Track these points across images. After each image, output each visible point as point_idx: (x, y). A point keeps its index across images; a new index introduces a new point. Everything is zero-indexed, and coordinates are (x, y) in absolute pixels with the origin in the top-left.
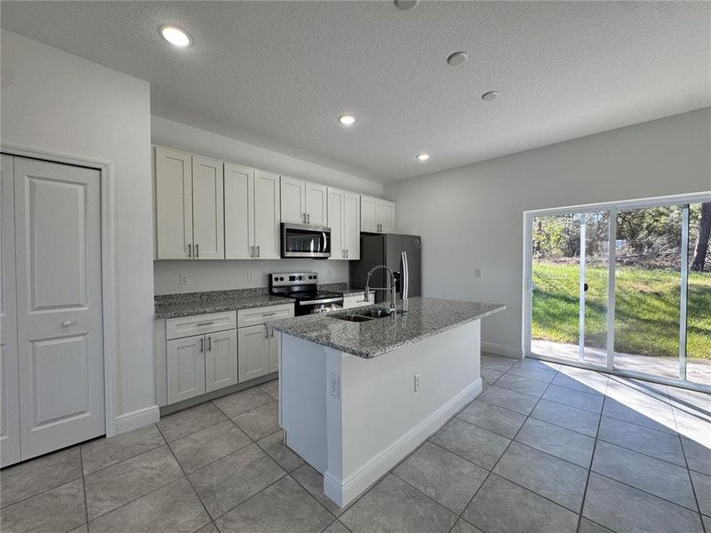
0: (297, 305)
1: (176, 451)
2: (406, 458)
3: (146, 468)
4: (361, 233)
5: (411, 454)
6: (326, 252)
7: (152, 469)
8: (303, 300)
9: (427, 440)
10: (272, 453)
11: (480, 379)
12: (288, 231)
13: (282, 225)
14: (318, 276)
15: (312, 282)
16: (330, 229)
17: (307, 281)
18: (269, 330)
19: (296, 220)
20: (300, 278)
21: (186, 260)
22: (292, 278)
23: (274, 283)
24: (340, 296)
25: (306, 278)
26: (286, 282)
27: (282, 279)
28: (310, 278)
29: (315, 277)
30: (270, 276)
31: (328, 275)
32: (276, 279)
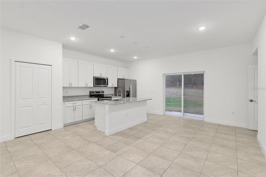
0: (98, 99)
6: (107, 84)
8: (100, 98)
12: (96, 79)
13: (94, 77)
14: (104, 92)
15: (102, 93)
16: (108, 78)
17: (101, 93)
18: (91, 106)
19: (98, 75)
20: (99, 92)
21: (68, 87)
22: (96, 92)
23: (91, 94)
24: (111, 97)
25: (101, 92)
26: (95, 94)
27: (94, 93)
28: (102, 92)
29: (103, 92)
30: (90, 92)
31: (108, 92)
32: (92, 93)
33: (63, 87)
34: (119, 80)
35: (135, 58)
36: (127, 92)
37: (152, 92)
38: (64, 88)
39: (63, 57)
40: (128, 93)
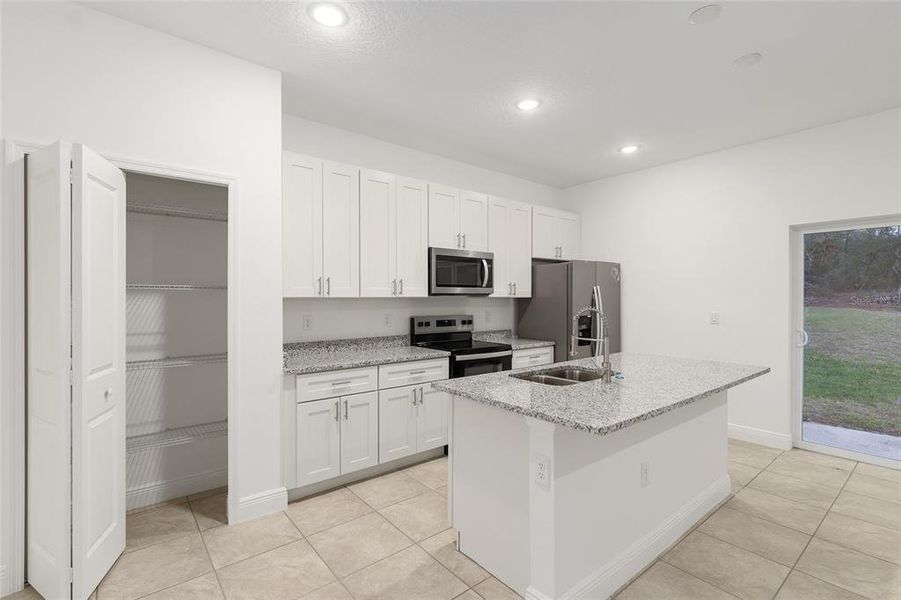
0: (452, 359)
1: (318, 547)
2: (632, 581)
3: (285, 565)
4: (533, 259)
5: (639, 576)
6: (487, 286)
7: (294, 567)
8: (460, 353)
9: (659, 559)
10: (443, 560)
11: (728, 476)
12: (439, 257)
13: (430, 250)
14: (474, 321)
15: (466, 328)
16: (493, 254)
17: (460, 328)
18: (418, 393)
19: (448, 243)
20: (451, 323)
21: (315, 299)
22: (440, 323)
23: (419, 331)
24: (508, 348)
25: (458, 323)
26: (433, 329)
27: (428, 324)
28: (464, 323)
29: (470, 322)
30: (412, 320)
31: (487, 319)
32: (420, 324)
33: (285, 300)
34: (541, 267)
35: (629, 150)
36: (580, 323)
37: (714, 323)
38: (289, 303)
39: (285, 147)
40: (584, 327)
